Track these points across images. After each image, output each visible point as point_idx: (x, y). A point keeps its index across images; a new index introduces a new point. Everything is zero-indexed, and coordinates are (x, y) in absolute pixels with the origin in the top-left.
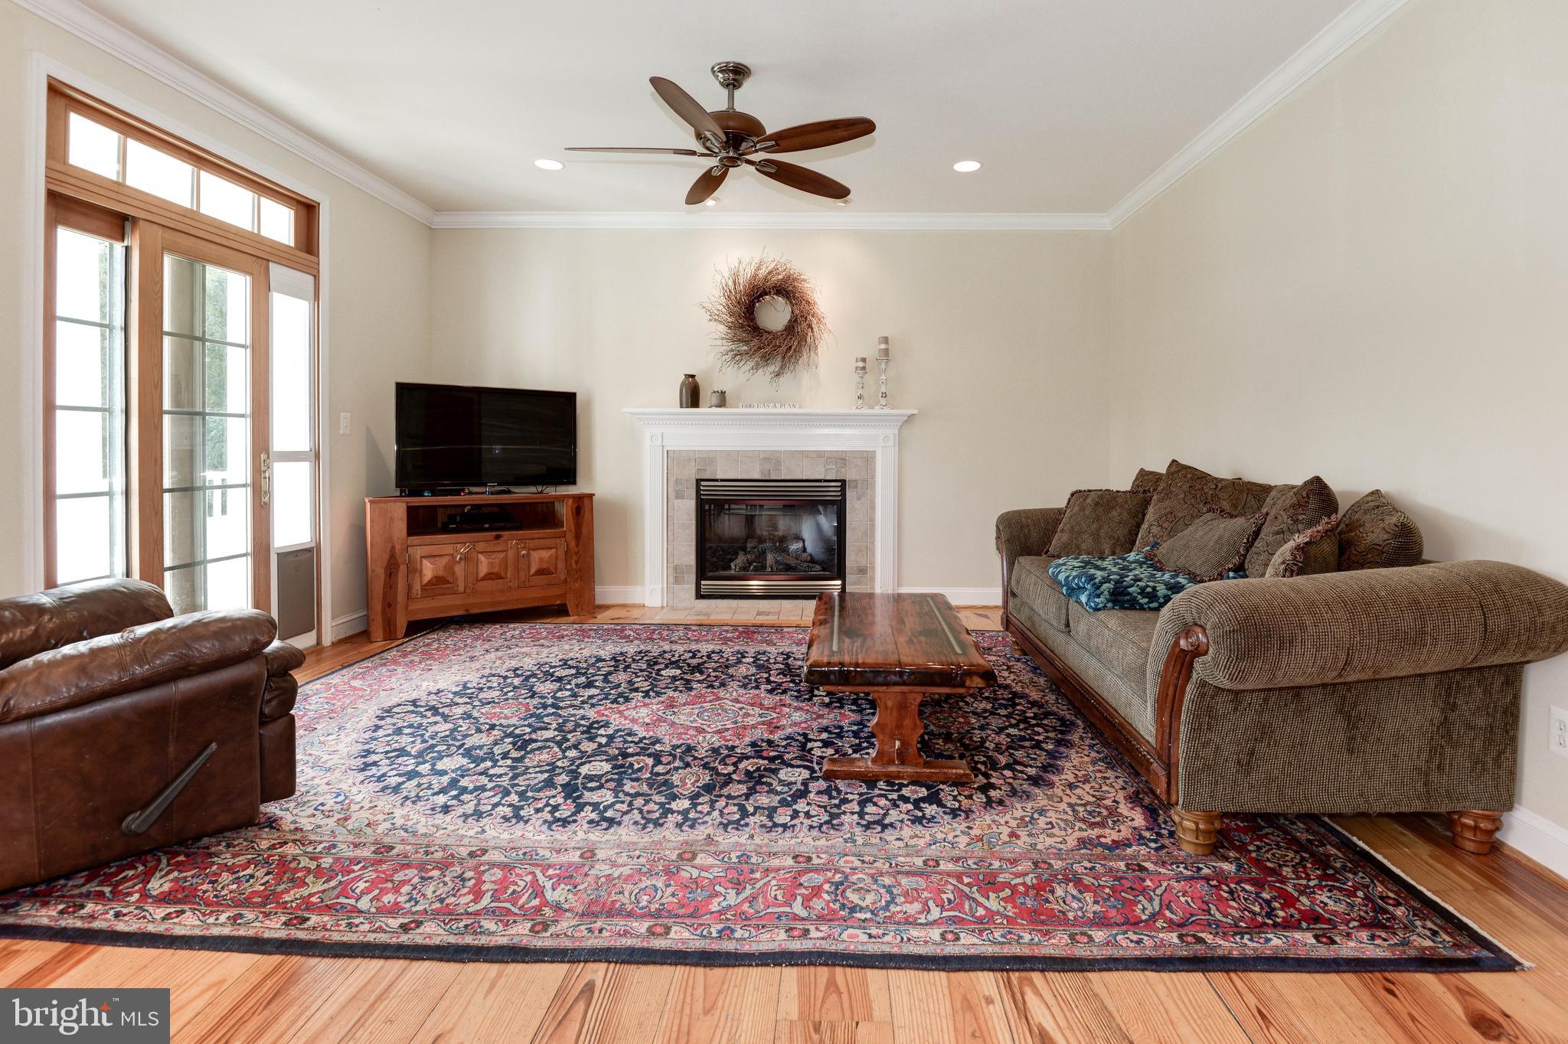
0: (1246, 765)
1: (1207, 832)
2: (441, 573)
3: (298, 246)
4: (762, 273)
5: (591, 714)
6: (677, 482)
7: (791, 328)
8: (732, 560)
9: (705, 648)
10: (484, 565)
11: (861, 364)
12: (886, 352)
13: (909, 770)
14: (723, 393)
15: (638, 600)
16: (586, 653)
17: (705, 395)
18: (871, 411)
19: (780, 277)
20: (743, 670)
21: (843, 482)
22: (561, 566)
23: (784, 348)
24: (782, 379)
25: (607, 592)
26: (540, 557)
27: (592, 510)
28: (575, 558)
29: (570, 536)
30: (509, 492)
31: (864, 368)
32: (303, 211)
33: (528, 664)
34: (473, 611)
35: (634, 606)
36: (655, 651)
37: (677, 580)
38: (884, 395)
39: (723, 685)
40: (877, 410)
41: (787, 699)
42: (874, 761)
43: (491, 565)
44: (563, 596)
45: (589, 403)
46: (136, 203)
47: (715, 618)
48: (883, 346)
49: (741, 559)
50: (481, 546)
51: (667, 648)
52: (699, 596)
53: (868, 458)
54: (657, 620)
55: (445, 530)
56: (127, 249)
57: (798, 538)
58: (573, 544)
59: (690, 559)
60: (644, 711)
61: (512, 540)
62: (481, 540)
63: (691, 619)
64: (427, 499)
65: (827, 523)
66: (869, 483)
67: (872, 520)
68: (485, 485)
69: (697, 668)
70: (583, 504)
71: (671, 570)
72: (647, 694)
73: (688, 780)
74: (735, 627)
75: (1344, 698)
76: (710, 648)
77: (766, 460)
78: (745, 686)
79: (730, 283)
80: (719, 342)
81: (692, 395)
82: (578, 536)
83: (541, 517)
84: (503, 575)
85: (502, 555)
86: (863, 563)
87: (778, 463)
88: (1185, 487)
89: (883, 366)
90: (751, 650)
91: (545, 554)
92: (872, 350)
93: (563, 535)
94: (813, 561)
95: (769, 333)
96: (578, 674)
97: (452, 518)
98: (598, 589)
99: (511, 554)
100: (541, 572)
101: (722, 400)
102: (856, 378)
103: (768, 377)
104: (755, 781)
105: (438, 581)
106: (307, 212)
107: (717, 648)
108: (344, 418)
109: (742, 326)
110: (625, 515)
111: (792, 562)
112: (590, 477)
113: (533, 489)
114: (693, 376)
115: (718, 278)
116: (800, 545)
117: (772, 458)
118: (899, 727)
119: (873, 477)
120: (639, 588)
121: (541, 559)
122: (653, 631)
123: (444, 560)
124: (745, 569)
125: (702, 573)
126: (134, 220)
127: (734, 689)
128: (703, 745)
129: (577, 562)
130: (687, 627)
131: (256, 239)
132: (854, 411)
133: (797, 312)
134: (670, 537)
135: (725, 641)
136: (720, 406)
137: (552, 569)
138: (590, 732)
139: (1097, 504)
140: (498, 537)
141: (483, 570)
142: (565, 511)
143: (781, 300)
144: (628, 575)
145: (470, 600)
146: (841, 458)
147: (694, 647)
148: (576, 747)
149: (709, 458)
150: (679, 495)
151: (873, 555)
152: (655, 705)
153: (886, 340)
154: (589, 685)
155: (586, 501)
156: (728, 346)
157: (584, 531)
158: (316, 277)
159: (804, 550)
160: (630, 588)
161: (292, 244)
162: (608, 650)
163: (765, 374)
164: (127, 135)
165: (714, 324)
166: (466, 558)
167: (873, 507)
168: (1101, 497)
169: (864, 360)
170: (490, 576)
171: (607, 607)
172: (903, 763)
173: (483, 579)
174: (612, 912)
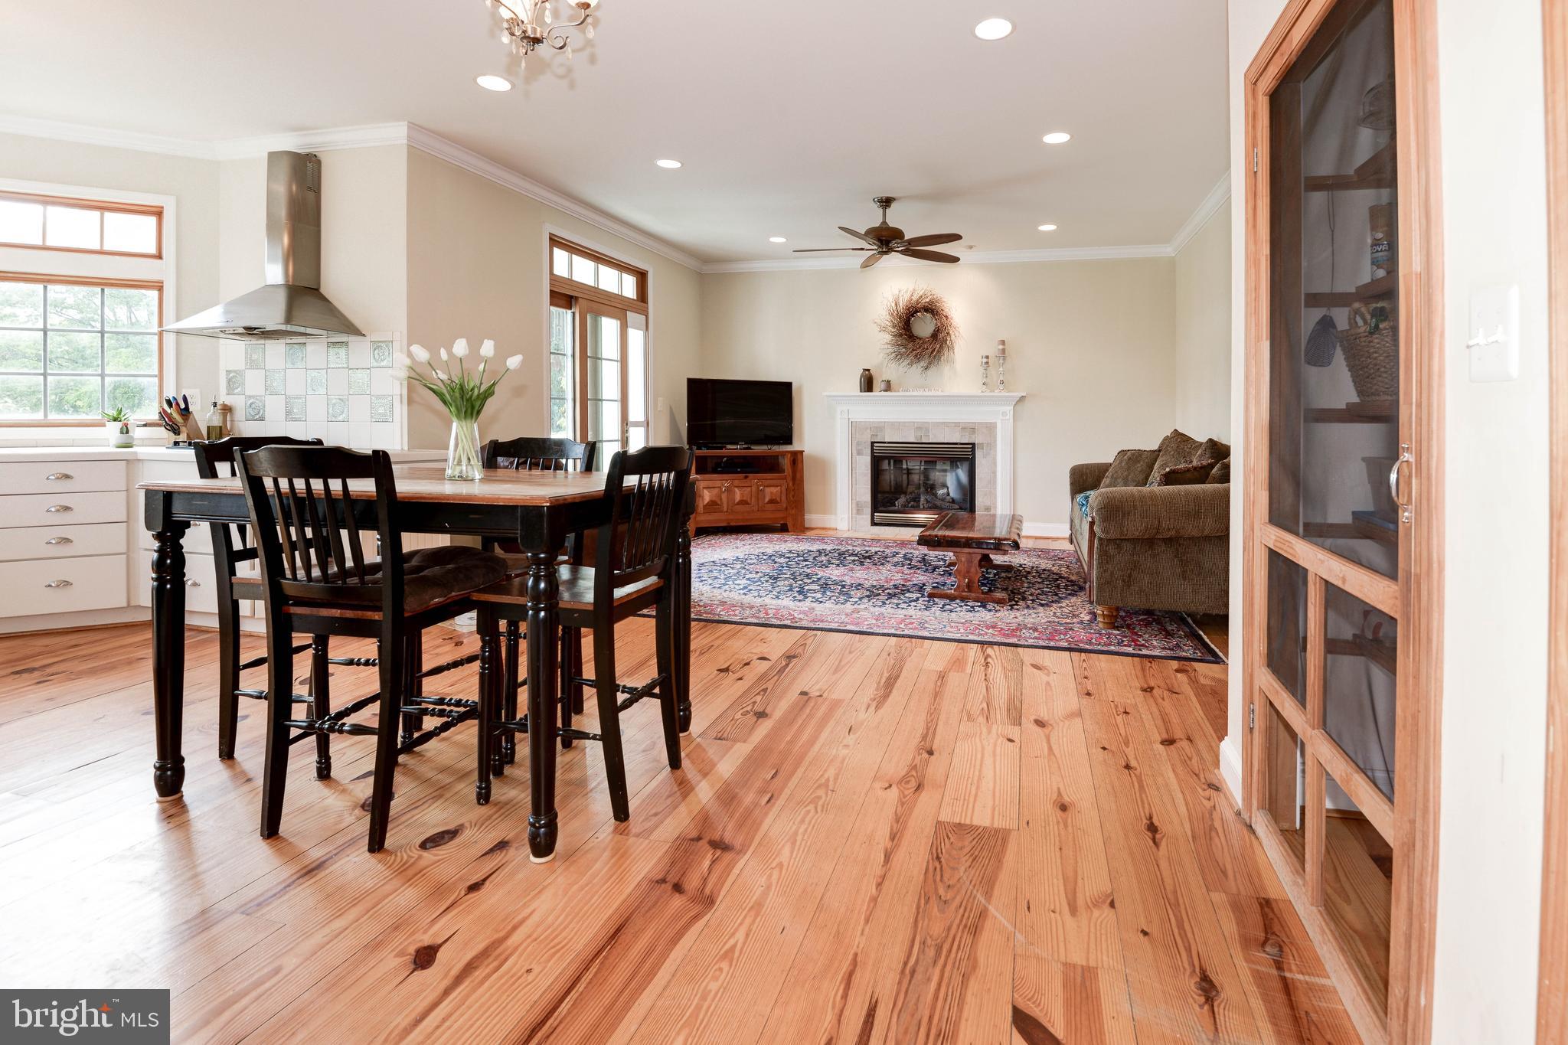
0: (1128, 582)
1: (1108, 616)
2: (714, 499)
3: (637, 300)
4: (915, 298)
5: (809, 571)
6: (858, 444)
7: (935, 336)
8: (897, 500)
9: (874, 550)
10: (738, 495)
11: (985, 360)
12: (1004, 351)
13: (973, 595)
14: (889, 382)
15: (833, 526)
16: (802, 548)
17: (878, 384)
18: (992, 394)
19: (927, 300)
20: (896, 559)
21: (973, 445)
22: (784, 498)
23: (930, 350)
24: (929, 372)
25: (812, 518)
26: (771, 492)
27: (802, 461)
28: (792, 493)
29: (789, 479)
30: (750, 449)
31: (987, 363)
32: (640, 276)
33: (770, 551)
34: (733, 524)
35: (830, 529)
36: (843, 549)
37: (859, 512)
38: (1002, 382)
39: (882, 564)
40: (996, 393)
41: (919, 571)
42: (955, 590)
43: (742, 495)
44: (785, 518)
45: (800, 388)
46: (578, 290)
47: (882, 536)
48: (1001, 347)
49: (902, 500)
50: (736, 483)
51: (850, 548)
52: (874, 523)
53: (991, 428)
54: (846, 535)
55: (714, 471)
56: (574, 313)
57: (944, 486)
58: (791, 484)
59: (867, 497)
60: (836, 572)
61: (754, 479)
62: (736, 478)
63: (868, 536)
64: (704, 452)
65: (962, 474)
66: (992, 445)
67: (995, 473)
68: (737, 444)
69: (869, 557)
70: (797, 457)
71: (854, 505)
72: (838, 565)
73: (856, 594)
74: (895, 541)
75: (1177, 550)
76: (877, 549)
77: (919, 428)
78: (895, 566)
79: (893, 305)
80: (886, 346)
81: (868, 383)
82: (794, 479)
83: (768, 465)
84: (749, 501)
85: (749, 489)
86: (988, 503)
87: (927, 430)
88: (1175, 448)
89: (1001, 361)
90: (903, 552)
91: (774, 490)
92: (993, 350)
93: (785, 478)
94: (953, 501)
95: (920, 339)
96: (798, 556)
97: (718, 465)
98: (807, 516)
99: (754, 489)
100: (771, 501)
101: (888, 387)
102: (982, 369)
103: (920, 370)
104: (891, 596)
105: (712, 503)
106: (642, 277)
107: (881, 550)
108: (660, 399)
109: (901, 335)
110: (824, 466)
111: (938, 503)
112: (801, 440)
113: (765, 447)
114: (868, 370)
115: (885, 302)
116: (945, 491)
117: (921, 427)
118: (968, 572)
119: (995, 441)
120: (833, 517)
121: (771, 493)
122: (840, 541)
123: (716, 491)
124: (904, 506)
125: (875, 508)
126: (576, 298)
127: (888, 566)
128: (867, 584)
129: (793, 496)
130: (864, 540)
131: (619, 298)
132: (979, 393)
133: (939, 324)
134: (854, 483)
135: (888, 547)
136: (886, 391)
137: (778, 500)
138: (808, 576)
139: (1130, 459)
140: (746, 477)
141: (738, 498)
142: (786, 463)
143: (929, 315)
144: (827, 508)
145: (731, 517)
146: (973, 429)
147: (867, 549)
148: (802, 580)
149: (879, 427)
150: (859, 453)
151: (995, 498)
152: (842, 570)
153: (1003, 342)
154: (806, 560)
155: (799, 455)
156: (891, 349)
157: (798, 475)
158: (647, 317)
159: (948, 495)
160: (827, 517)
161: (635, 298)
162: (815, 547)
163: (917, 369)
164: (572, 253)
165: (882, 333)
166: (728, 490)
167: (995, 464)
168: (1133, 455)
169: (987, 357)
170: (743, 502)
171: (812, 529)
172: (970, 591)
173: (738, 504)
174: (822, 621)
